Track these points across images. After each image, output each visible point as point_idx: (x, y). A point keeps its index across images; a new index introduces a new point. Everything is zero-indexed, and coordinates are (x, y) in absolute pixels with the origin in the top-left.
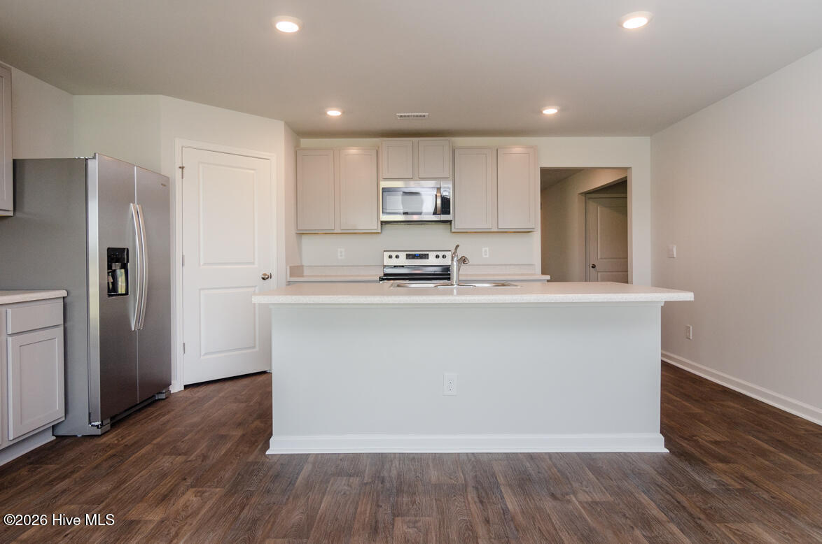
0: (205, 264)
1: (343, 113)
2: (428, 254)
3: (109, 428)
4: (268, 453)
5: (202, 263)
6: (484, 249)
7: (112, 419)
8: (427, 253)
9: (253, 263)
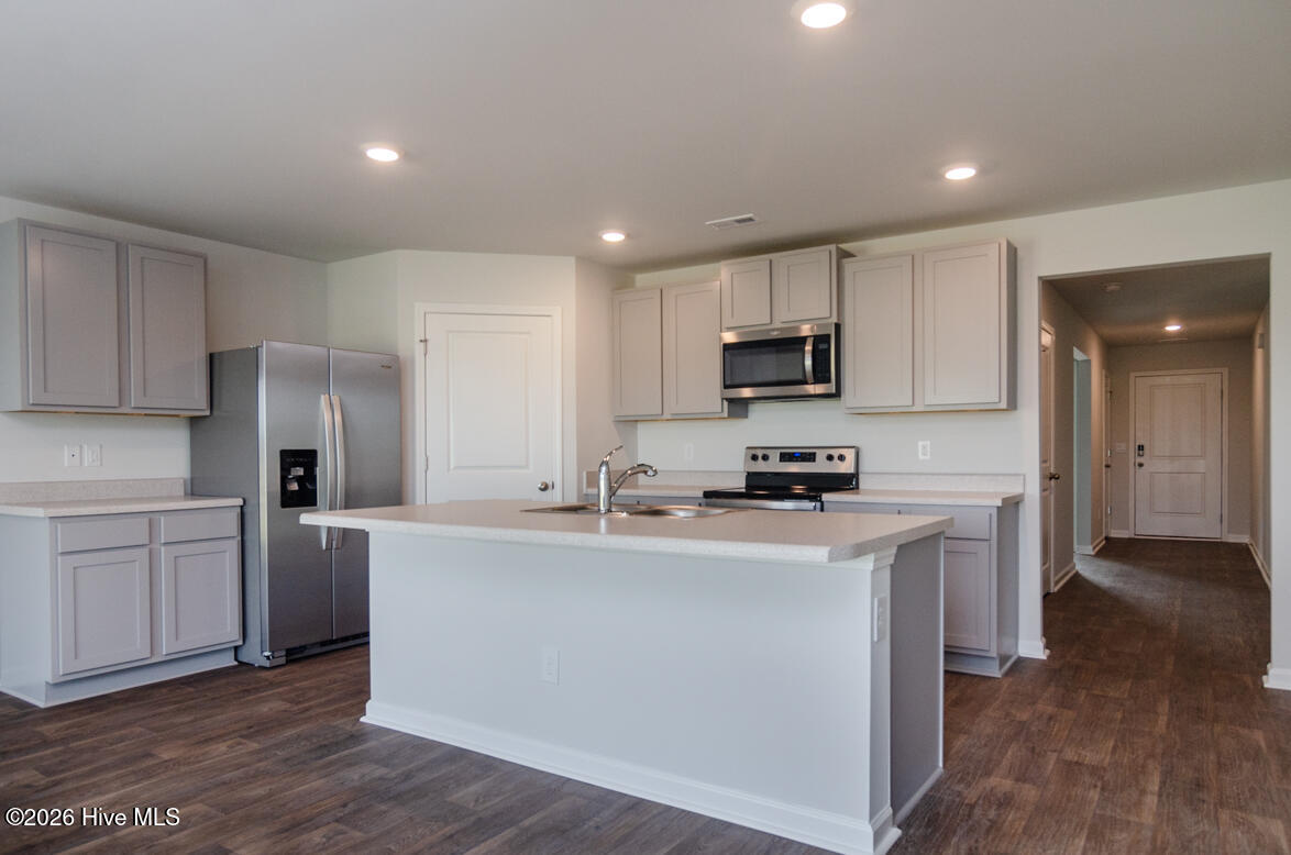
0: (455, 468)
1: (628, 236)
2: (814, 454)
3: (284, 662)
4: (362, 719)
5: (452, 467)
6: (920, 443)
7: (289, 652)
8: (814, 451)
9: (527, 466)
